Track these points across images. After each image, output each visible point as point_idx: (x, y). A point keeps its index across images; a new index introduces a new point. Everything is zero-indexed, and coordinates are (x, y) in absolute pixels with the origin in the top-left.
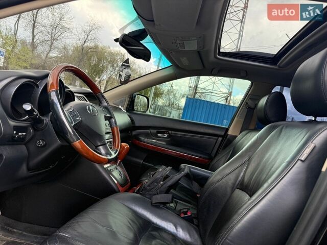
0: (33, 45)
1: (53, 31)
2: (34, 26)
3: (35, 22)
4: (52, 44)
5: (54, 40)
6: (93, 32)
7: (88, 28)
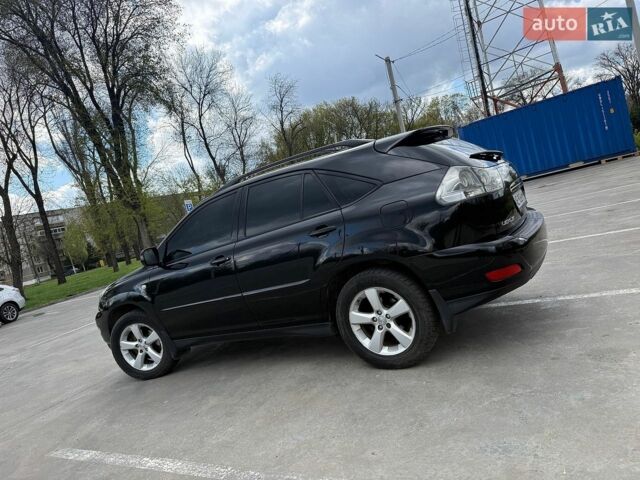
0: (220, 171)
1: (235, 133)
2: (207, 145)
3: (205, 139)
4: (242, 153)
5: (241, 146)
6: (286, 100)
7: (276, 99)
